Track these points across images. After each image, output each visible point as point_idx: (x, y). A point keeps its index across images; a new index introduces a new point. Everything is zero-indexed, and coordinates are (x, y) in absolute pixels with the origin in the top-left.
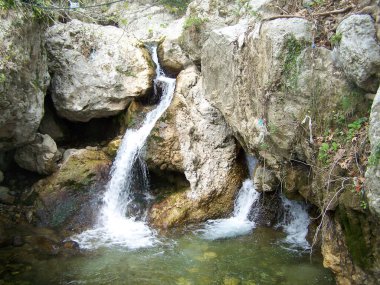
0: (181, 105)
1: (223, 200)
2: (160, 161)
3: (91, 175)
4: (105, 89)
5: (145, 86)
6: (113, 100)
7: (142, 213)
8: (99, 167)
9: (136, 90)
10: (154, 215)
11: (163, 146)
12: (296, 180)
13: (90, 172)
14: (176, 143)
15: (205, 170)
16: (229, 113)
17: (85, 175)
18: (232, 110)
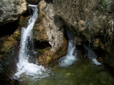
0: (44, 16)
1: (63, 50)
2: (40, 39)
3: (11, 48)
4: (11, 12)
5: (25, 9)
6: (14, 16)
7: (35, 60)
8: (13, 44)
9: (22, 11)
10: (40, 60)
11: (40, 33)
12: (99, 43)
13: (10, 47)
14: (45, 31)
15: (56, 40)
16: (68, 18)
17: (9, 48)
18: (69, 17)
